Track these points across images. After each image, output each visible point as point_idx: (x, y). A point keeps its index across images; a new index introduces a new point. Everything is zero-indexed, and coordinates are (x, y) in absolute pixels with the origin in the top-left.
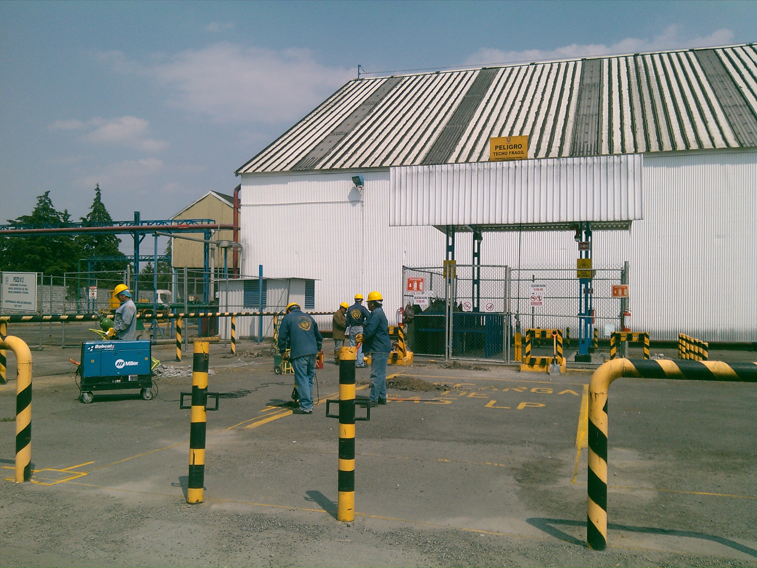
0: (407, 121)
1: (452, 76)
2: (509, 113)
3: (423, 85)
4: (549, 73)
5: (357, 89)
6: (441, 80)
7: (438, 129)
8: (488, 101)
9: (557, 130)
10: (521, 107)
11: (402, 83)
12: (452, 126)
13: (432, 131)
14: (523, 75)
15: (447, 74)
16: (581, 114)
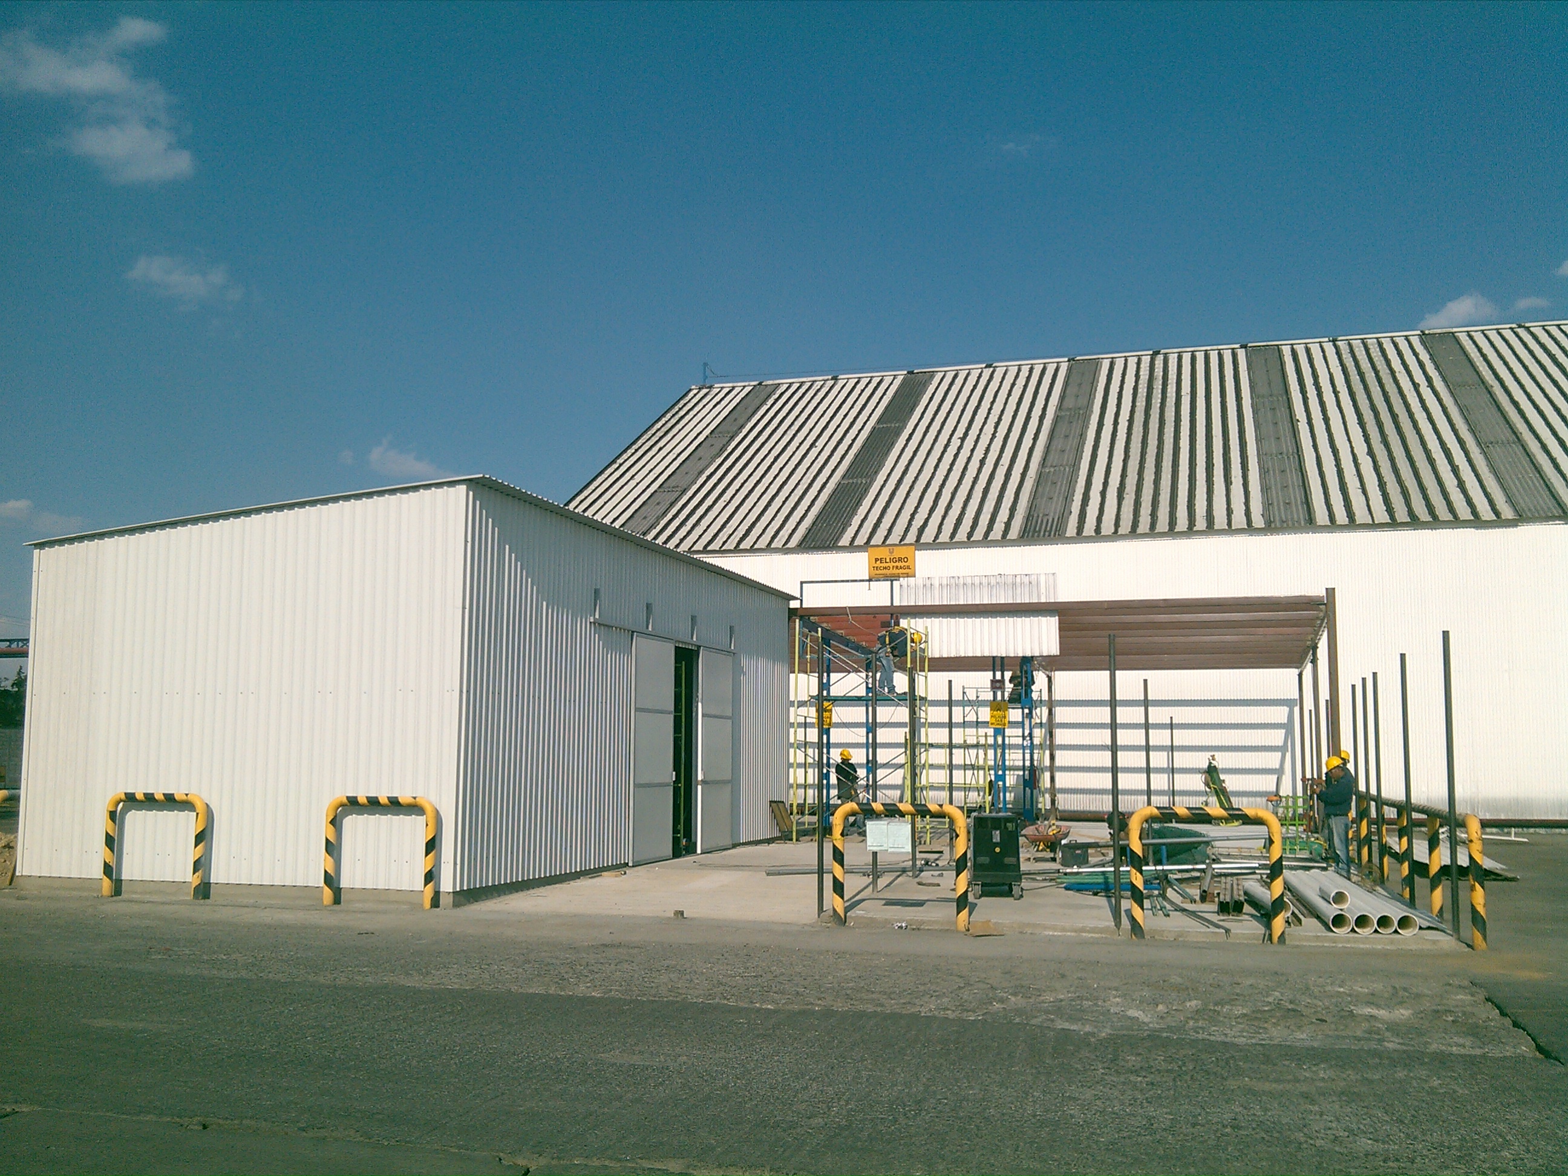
0: (781, 469)
1: (858, 386)
2: (940, 460)
3: (809, 402)
4: (1013, 385)
5: (701, 405)
6: (839, 392)
7: (828, 485)
8: (911, 435)
9: (1007, 492)
10: (960, 448)
11: (776, 396)
12: (851, 481)
13: (818, 489)
14: (972, 388)
15: (850, 380)
16: (1049, 464)
